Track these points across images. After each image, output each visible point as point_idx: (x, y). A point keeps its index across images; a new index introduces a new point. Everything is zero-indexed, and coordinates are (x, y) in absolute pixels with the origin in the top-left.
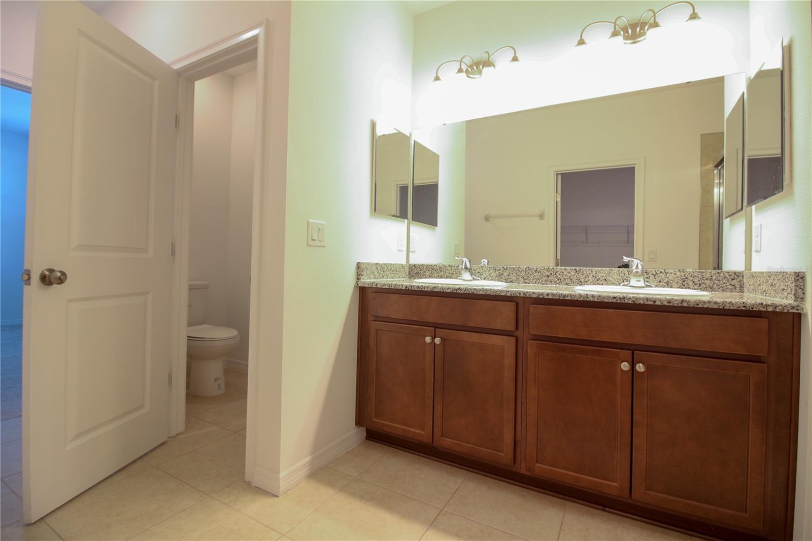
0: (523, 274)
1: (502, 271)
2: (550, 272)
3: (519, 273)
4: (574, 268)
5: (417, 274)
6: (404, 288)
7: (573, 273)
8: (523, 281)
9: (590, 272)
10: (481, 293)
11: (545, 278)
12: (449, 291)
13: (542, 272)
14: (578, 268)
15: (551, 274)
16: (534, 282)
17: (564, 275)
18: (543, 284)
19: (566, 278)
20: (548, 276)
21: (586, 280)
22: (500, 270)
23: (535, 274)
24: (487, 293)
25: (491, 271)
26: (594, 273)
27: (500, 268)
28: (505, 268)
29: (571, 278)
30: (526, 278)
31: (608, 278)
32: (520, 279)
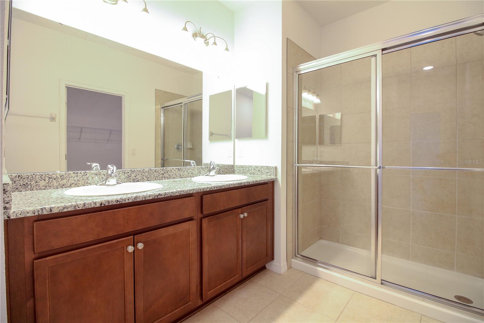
0: (147, 174)
1: (130, 173)
2: (164, 171)
3: (143, 174)
4: (177, 167)
5: (25, 186)
6: (98, 205)
7: (177, 171)
8: (147, 179)
9: (185, 169)
10: (177, 194)
11: (161, 176)
12: (151, 198)
13: (159, 171)
14: (179, 167)
15: (165, 172)
16: (154, 179)
17: (172, 173)
18: (160, 180)
19: (173, 174)
20: (163, 174)
21: (183, 174)
22: (128, 173)
23: (155, 174)
24: (181, 194)
25: (120, 174)
26: (187, 170)
27: (129, 171)
28: (133, 171)
29: (176, 174)
30: (149, 177)
31: (193, 172)
32: (145, 178)
